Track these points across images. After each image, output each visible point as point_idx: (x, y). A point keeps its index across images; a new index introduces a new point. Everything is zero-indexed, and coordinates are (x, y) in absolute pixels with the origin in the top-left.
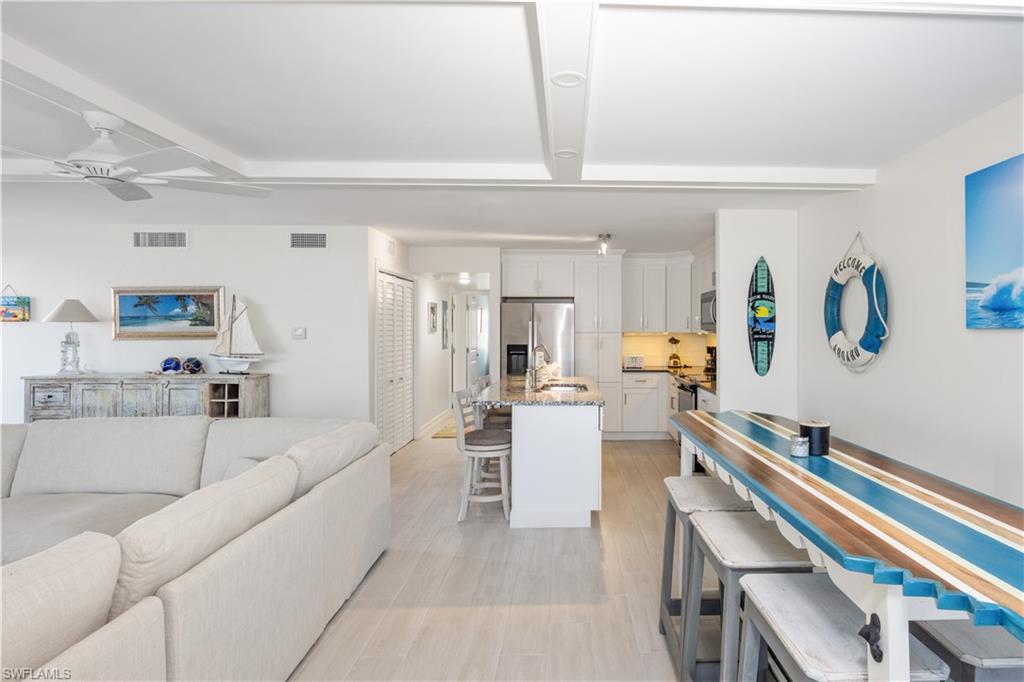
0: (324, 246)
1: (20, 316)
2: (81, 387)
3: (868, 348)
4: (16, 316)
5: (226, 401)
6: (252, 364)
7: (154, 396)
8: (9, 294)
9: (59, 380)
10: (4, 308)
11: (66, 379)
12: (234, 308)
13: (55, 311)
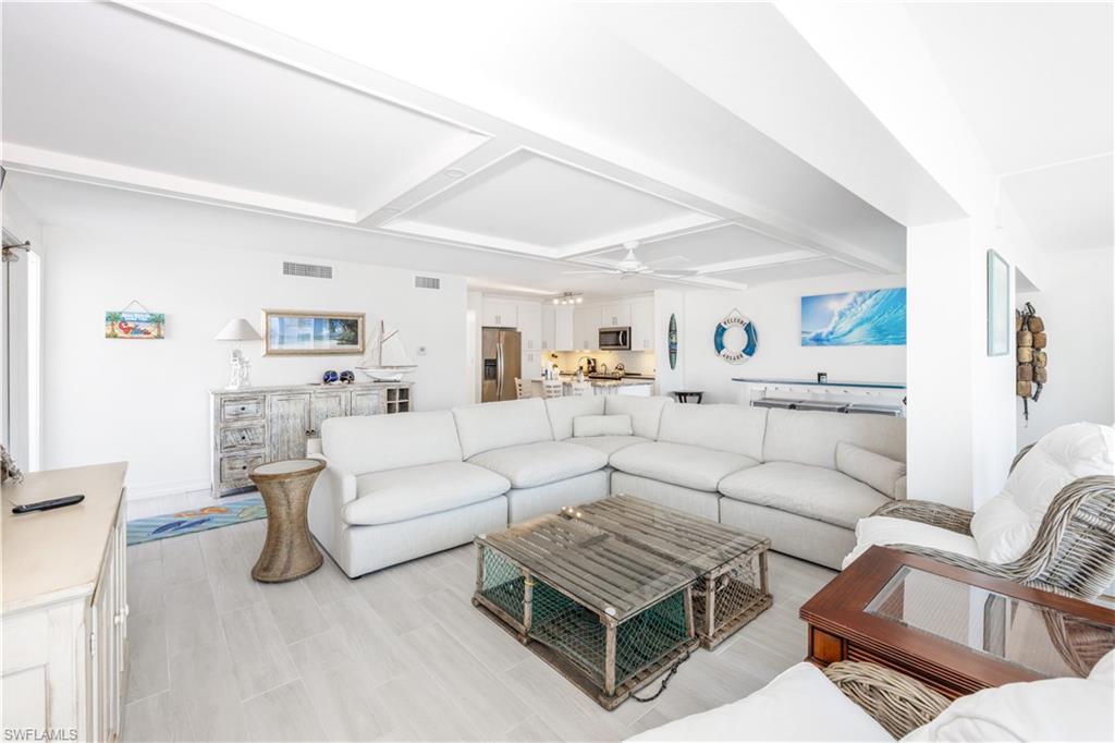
0: (438, 287)
1: (155, 333)
2: (275, 399)
3: (747, 354)
4: (149, 333)
5: (398, 403)
7: (343, 403)
8: (135, 308)
9: (252, 392)
10: (130, 325)
11: (261, 392)
12: (383, 331)
13: (230, 330)
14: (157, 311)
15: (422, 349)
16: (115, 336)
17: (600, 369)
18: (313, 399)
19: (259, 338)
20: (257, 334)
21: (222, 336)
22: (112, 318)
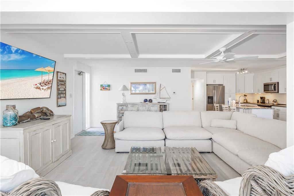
0: (180, 72)
1: (108, 89)
2: (130, 106)
5: (163, 109)
6: (167, 100)
7: (147, 108)
8: (105, 84)
9: (125, 104)
10: (104, 87)
11: (127, 104)
12: (161, 87)
13: (121, 88)
14: (109, 84)
15: (174, 93)
16: (102, 90)
17: (266, 102)
18: (139, 107)
19: (128, 90)
20: (128, 89)
21: (119, 90)
22: (101, 86)
